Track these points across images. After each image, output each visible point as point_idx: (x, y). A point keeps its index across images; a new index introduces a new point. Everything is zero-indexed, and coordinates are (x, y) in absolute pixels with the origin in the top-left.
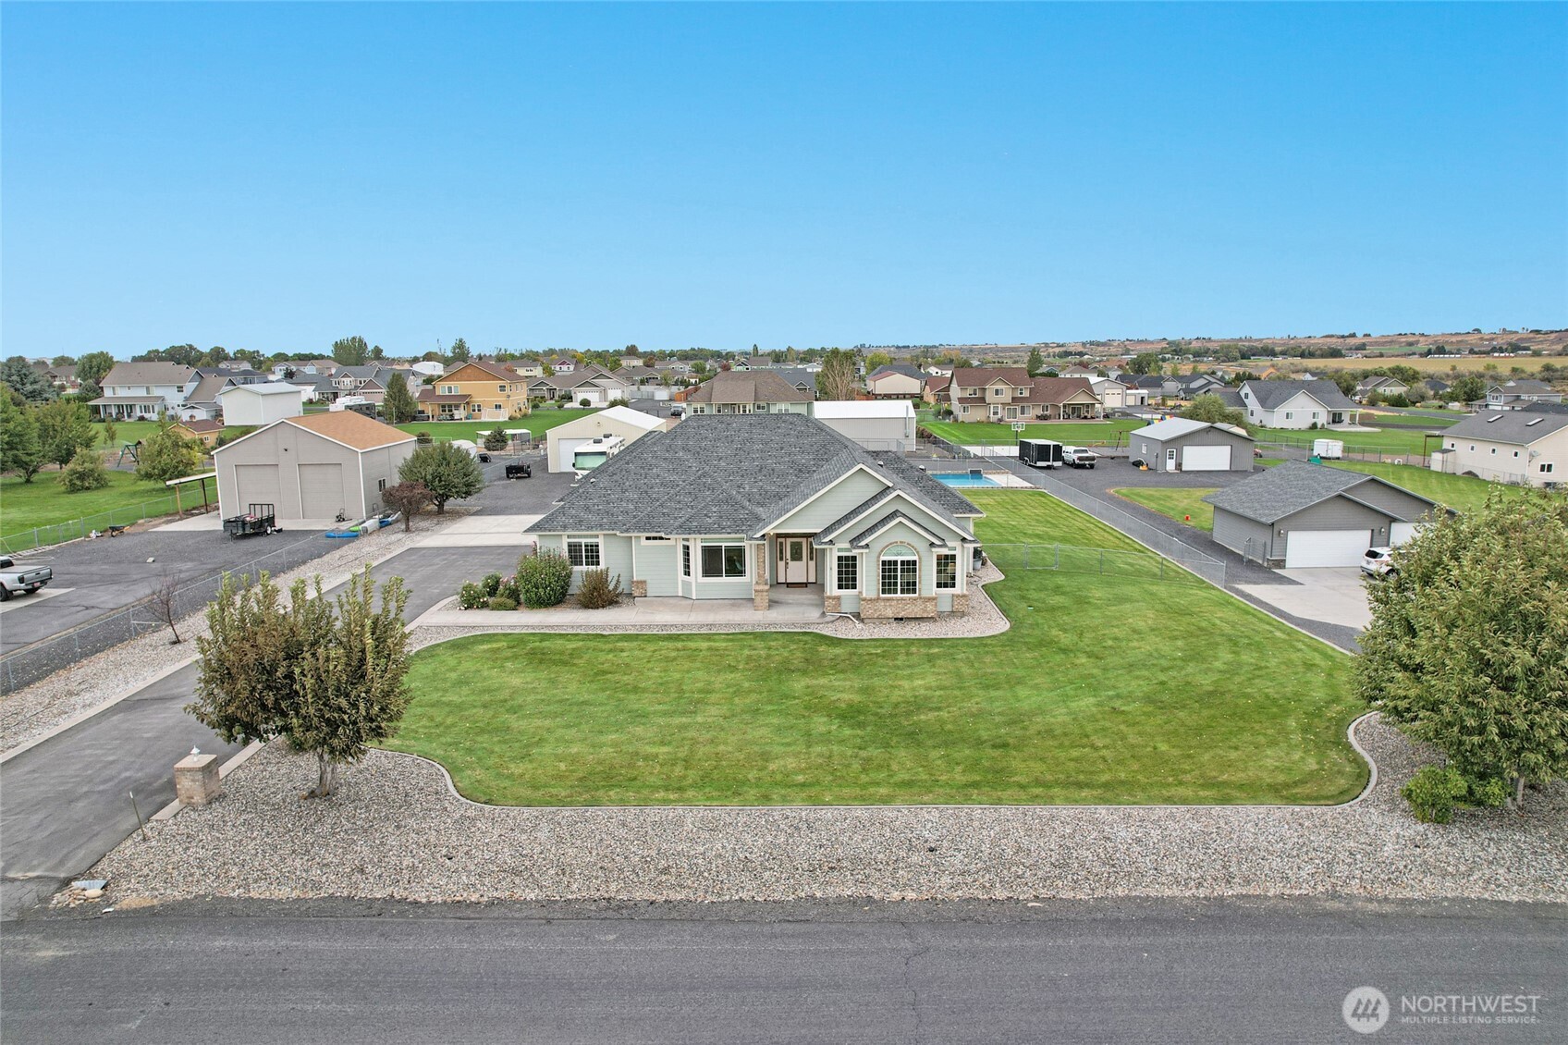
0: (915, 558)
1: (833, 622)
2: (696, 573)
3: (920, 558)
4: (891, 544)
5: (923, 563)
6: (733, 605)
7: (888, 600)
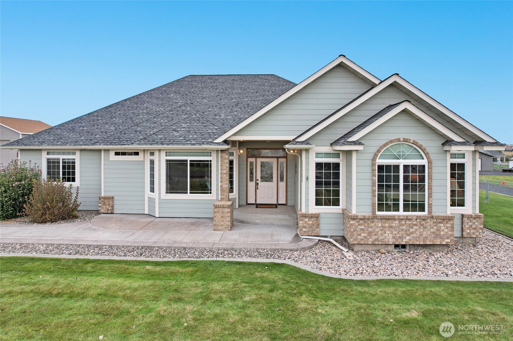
0: (424, 162)
1: (311, 248)
2: (160, 189)
3: (430, 162)
4: (391, 142)
5: (434, 170)
6: (193, 224)
7: (387, 219)
